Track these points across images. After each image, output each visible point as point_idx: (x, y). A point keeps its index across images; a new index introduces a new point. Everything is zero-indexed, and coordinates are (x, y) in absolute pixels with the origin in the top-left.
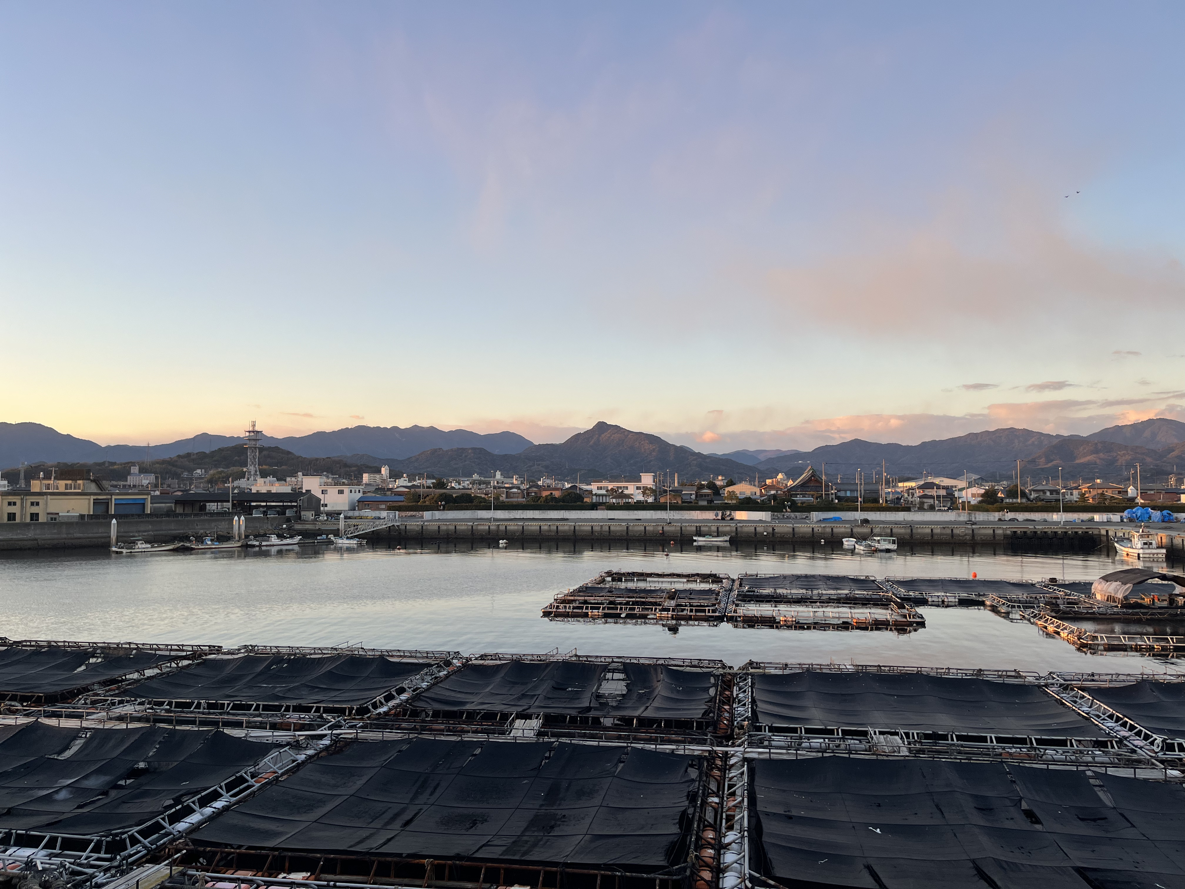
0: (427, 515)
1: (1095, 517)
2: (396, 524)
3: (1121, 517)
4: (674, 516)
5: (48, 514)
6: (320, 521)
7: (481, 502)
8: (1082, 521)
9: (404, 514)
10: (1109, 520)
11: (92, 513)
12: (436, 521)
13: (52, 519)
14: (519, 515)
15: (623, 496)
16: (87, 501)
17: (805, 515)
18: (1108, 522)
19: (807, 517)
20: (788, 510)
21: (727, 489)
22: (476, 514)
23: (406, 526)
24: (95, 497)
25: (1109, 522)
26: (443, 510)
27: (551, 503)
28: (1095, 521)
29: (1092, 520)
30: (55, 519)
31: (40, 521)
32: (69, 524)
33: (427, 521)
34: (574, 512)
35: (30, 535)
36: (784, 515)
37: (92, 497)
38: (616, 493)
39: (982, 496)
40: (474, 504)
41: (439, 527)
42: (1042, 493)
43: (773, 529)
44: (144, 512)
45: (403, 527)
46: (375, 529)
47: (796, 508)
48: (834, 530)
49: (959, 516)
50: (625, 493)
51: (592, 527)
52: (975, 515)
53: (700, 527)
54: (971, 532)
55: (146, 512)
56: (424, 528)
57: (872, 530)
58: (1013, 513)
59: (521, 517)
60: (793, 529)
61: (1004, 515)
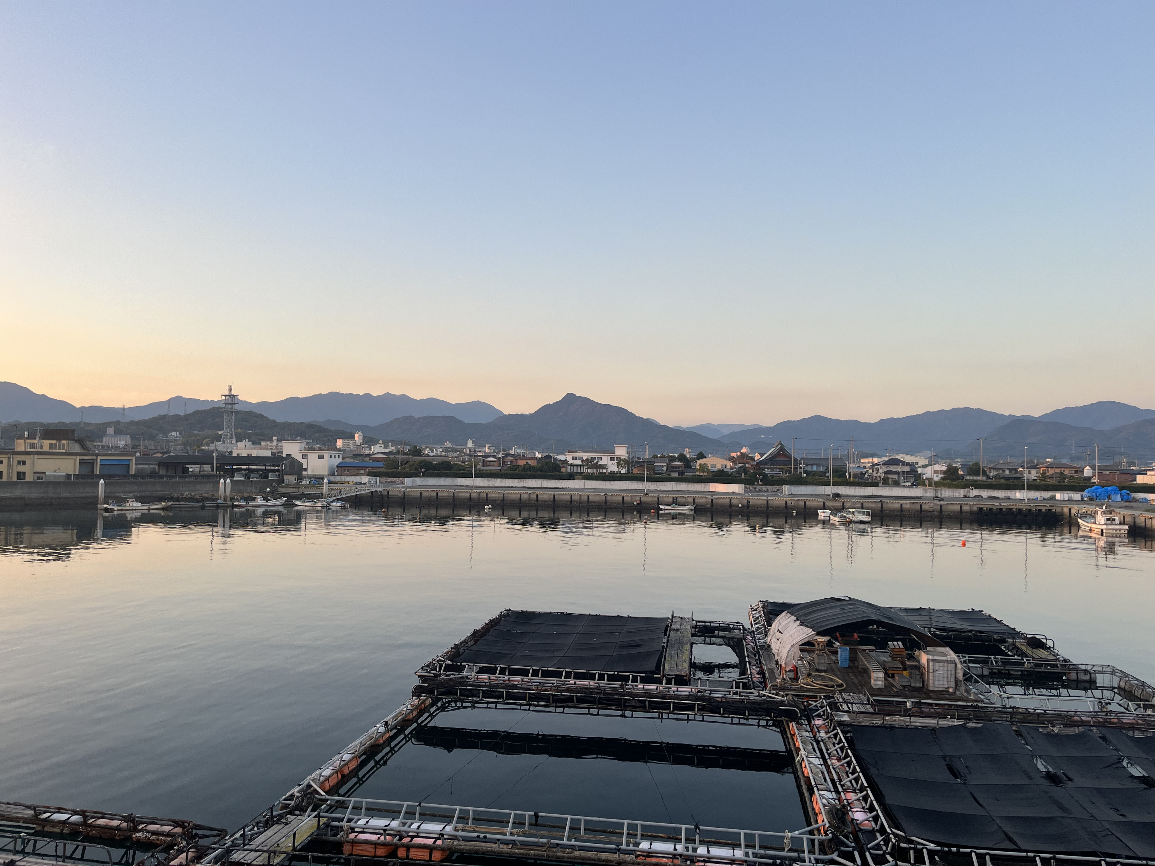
0: (408, 481)
1: (1057, 495)
2: (378, 489)
3: (1082, 496)
4: (649, 487)
5: (35, 473)
6: (302, 486)
7: (460, 470)
8: (1044, 499)
9: (384, 479)
10: (1069, 499)
11: (77, 473)
12: (416, 487)
13: (38, 478)
14: (497, 483)
15: (598, 466)
16: (73, 460)
17: (776, 487)
18: (1068, 500)
19: (778, 490)
20: (760, 483)
21: (699, 462)
22: (456, 481)
23: (388, 492)
24: (81, 457)
25: (1070, 500)
26: (424, 476)
27: (529, 473)
28: (1057, 499)
29: (1053, 498)
30: (42, 478)
31: (27, 480)
32: (56, 484)
33: (409, 487)
34: (552, 481)
35: (17, 494)
36: (755, 488)
37: (78, 458)
38: (591, 463)
39: (945, 472)
40: (453, 471)
41: (421, 493)
42: (1001, 471)
43: (748, 502)
44: (128, 472)
45: (385, 493)
46: (358, 493)
47: (767, 481)
48: (807, 503)
49: (926, 492)
50: (600, 463)
51: (571, 496)
52: (941, 491)
53: (677, 498)
54: (939, 507)
55: (130, 473)
56: (406, 494)
57: (843, 504)
58: (977, 490)
59: (500, 485)
60: (767, 501)
61: (969, 492)
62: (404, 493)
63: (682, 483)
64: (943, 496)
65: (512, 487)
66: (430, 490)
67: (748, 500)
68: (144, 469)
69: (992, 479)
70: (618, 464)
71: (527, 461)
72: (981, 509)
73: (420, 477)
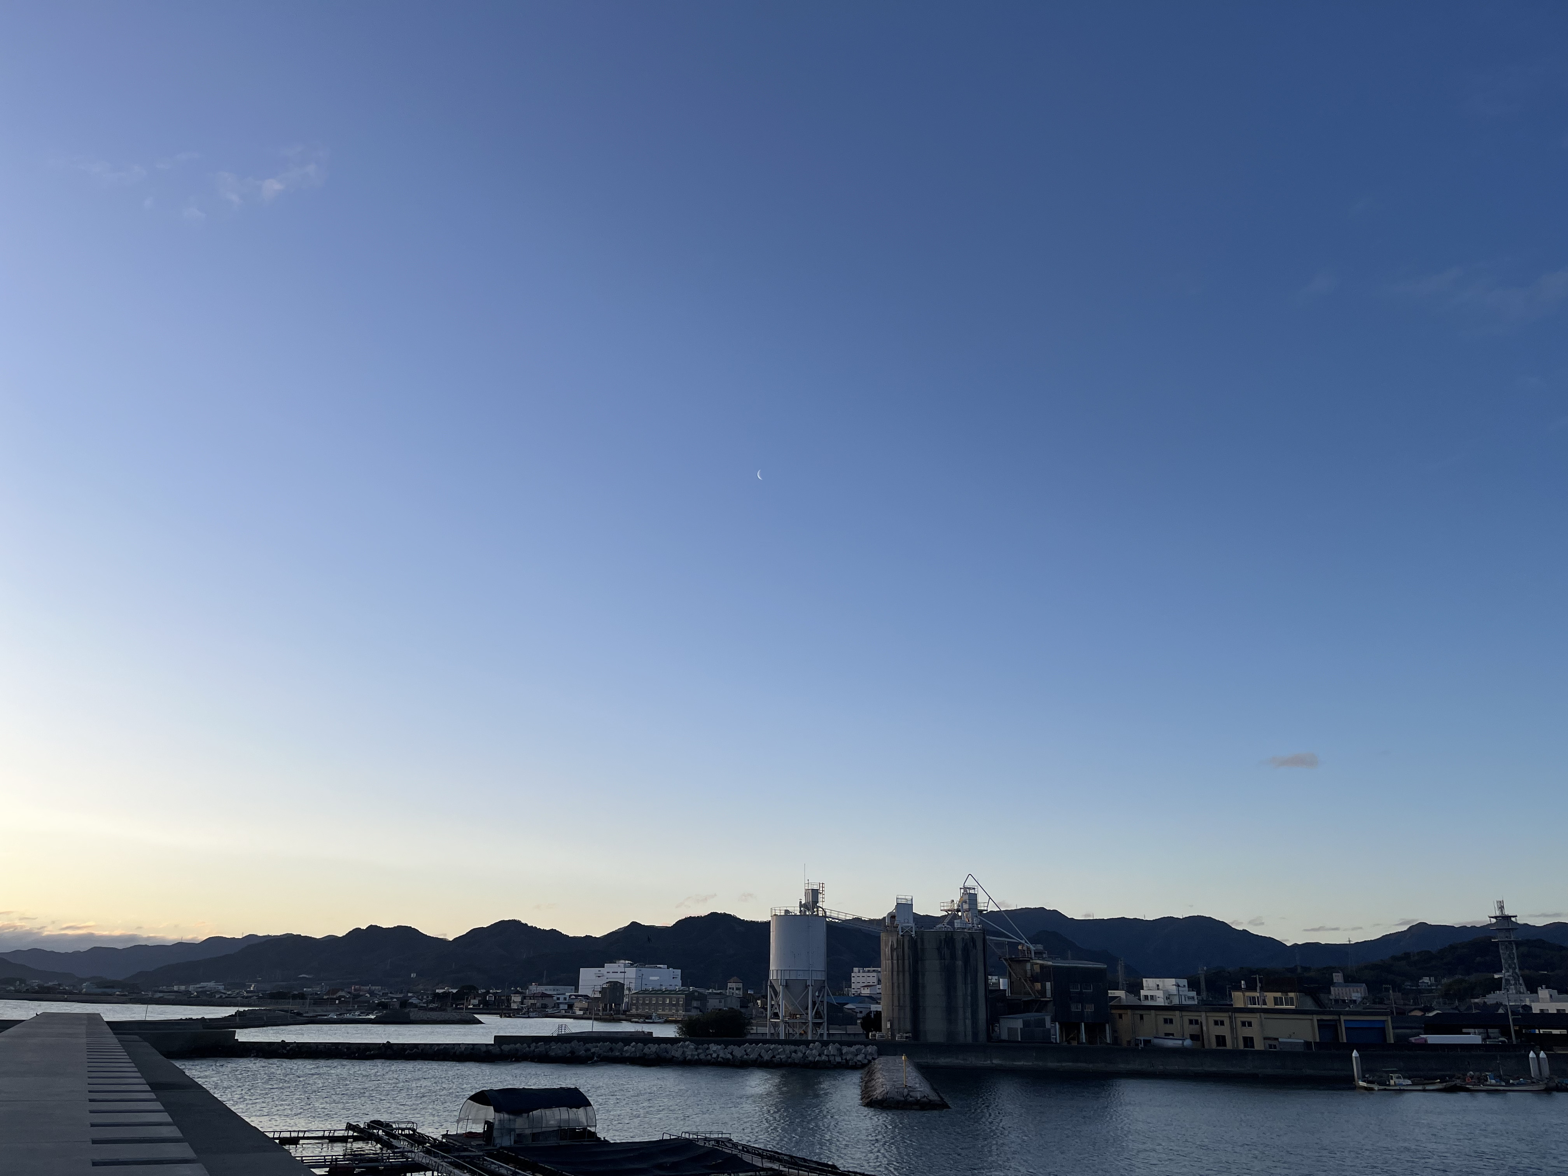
5: (1265, 1039)
11: (1318, 1040)
13: (1270, 1046)
16: (1309, 1021)
24: (1319, 1017)
30: (1275, 1048)
31: (1256, 1048)
32: (1294, 1055)
37: (1316, 1018)
44: (1385, 1040)
55: (1388, 1042)
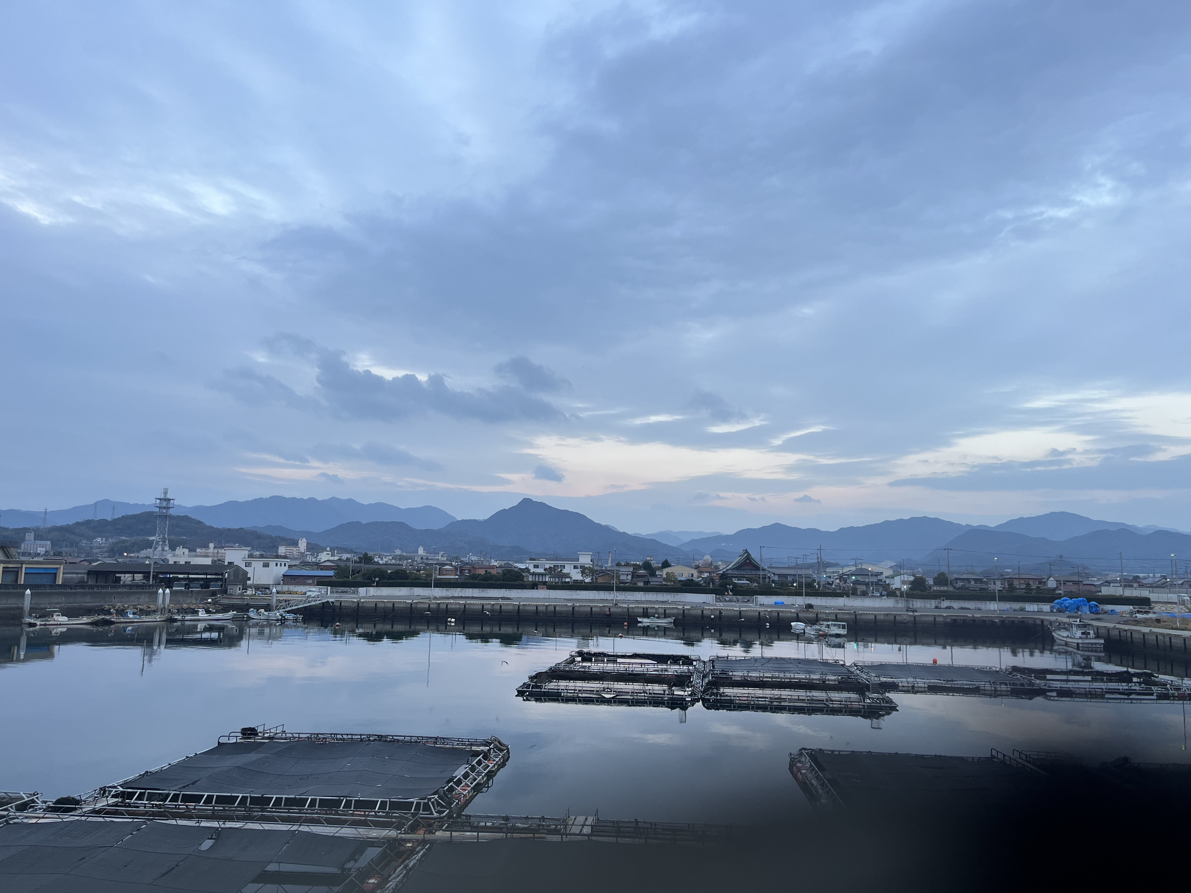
0: (362, 591)
1: (1027, 606)
2: (330, 600)
3: (1051, 607)
7: (416, 579)
9: (335, 589)
10: (1040, 610)
11: (1, 582)
14: (458, 593)
15: (562, 575)
17: (747, 598)
20: (730, 593)
23: (341, 603)
24: (5, 565)
26: (377, 586)
27: (489, 581)
28: (1027, 610)
29: (1022, 610)
33: (363, 598)
34: (516, 591)
36: (726, 598)
37: (3, 566)
38: (555, 572)
39: (912, 583)
40: (409, 581)
41: (376, 604)
42: (966, 582)
43: (720, 613)
44: (55, 582)
45: (338, 604)
46: (308, 604)
47: (738, 591)
48: (780, 614)
49: (898, 603)
50: (563, 572)
51: (537, 607)
52: (912, 602)
53: (647, 609)
54: (913, 619)
55: (57, 583)
56: (360, 605)
57: (817, 615)
58: (948, 601)
59: (460, 596)
60: (740, 612)
61: (941, 603)
62: (358, 604)
63: (651, 593)
64: (915, 607)
65: (473, 598)
66: (385, 601)
67: (720, 611)
68: (72, 578)
69: (958, 589)
70: (583, 573)
71: (486, 569)
72: (955, 620)
73: (374, 586)
